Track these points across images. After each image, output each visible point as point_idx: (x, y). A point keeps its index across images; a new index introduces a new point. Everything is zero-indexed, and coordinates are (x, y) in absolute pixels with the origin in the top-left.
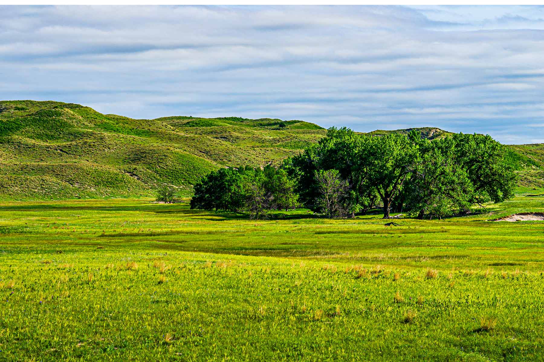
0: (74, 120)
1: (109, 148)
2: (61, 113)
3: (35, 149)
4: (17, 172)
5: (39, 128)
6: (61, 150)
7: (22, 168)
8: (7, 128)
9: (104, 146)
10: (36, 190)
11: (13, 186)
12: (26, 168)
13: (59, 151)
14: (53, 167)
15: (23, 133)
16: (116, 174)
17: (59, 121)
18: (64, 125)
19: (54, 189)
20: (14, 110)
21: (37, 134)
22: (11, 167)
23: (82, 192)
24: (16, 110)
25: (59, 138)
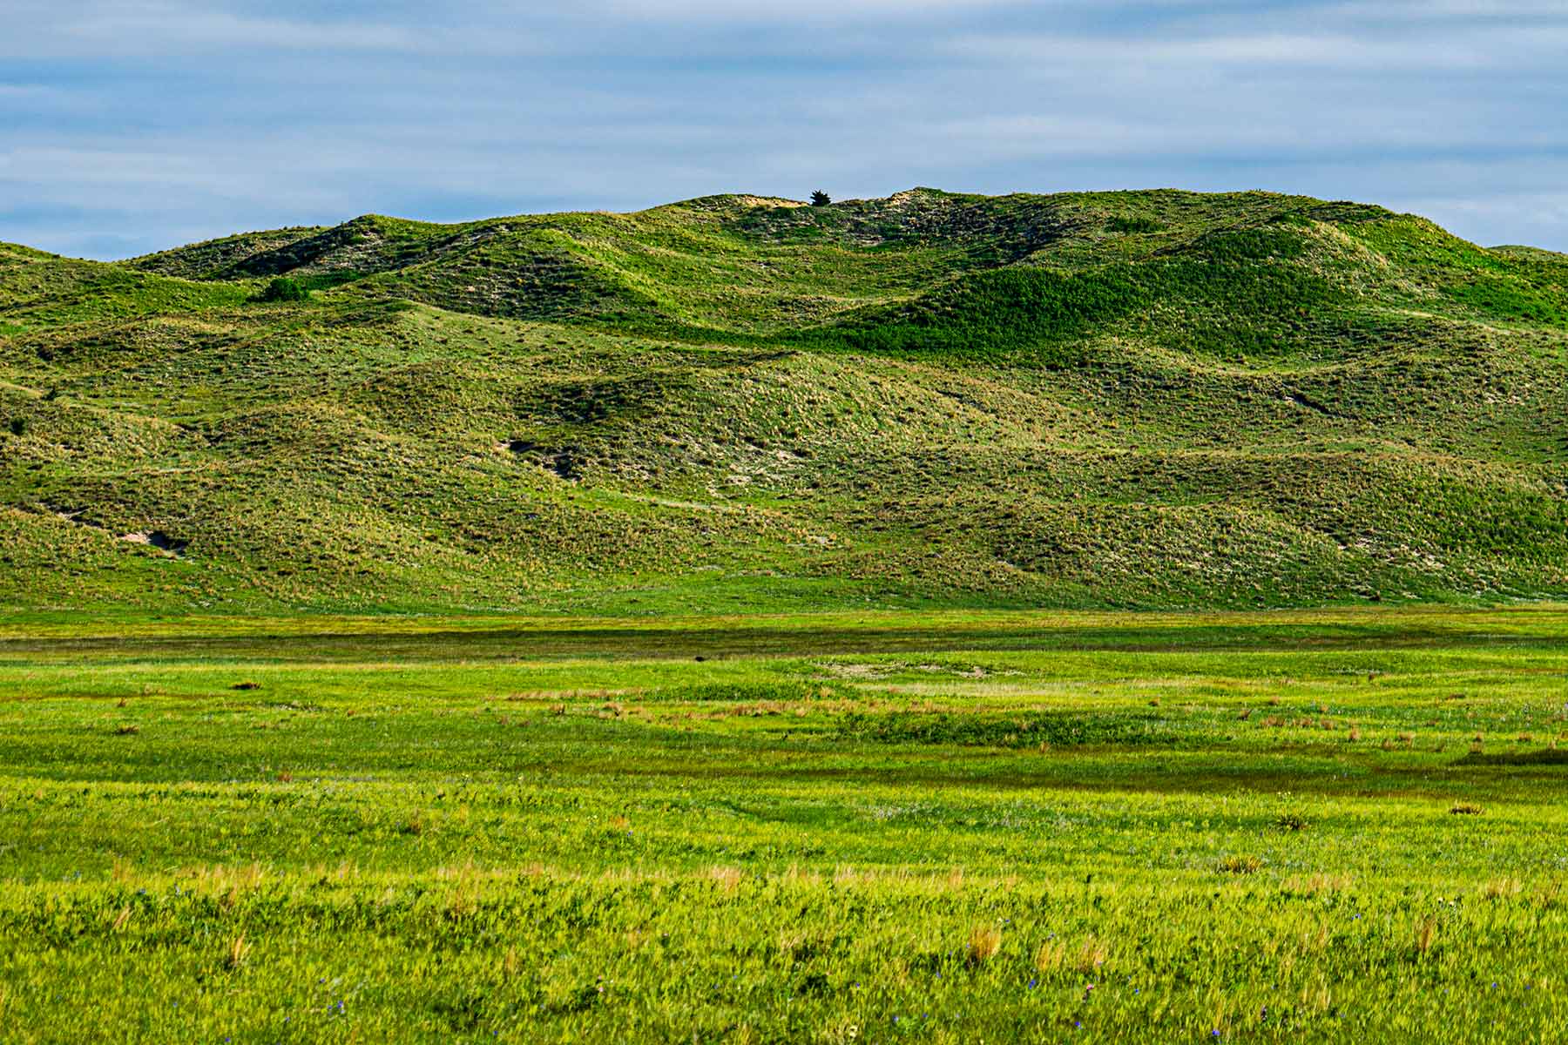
0: (1356, 273)
1: (1501, 390)
2: (1298, 243)
3: (1193, 392)
4: (1116, 487)
5: (1207, 304)
6: (1299, 398)
7: (1136, 473)
8: (1075, 305)
9: (1478, 381)
10: (1195, 566)
11: (1101, 547)
12: (1153, 472)
13: (1290, 401)
14: (1267, 468)
15: (1143, 327)
16: (1531, 499)
17: (1292, 278)
18: (1311, 291)
19: (1268, 559)
20: (1106, 230)
21: (1201, 332)
22: (1091, 467)
23: (1388, 576)
24: (1113, 229)
25: (1291, 345)
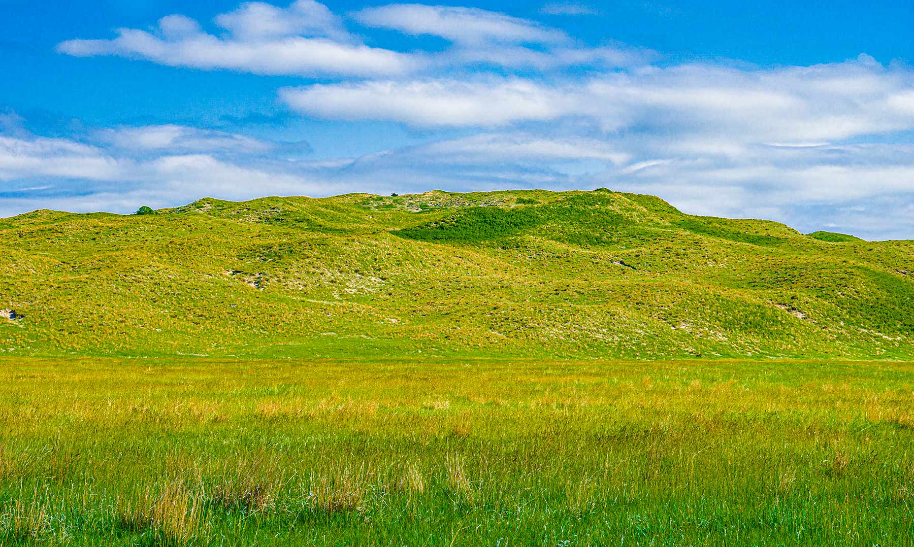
0: (634, 213)
1: (714, 260)
2: (609, 200)
3: (570, 259)
4: (547, 297)
5: (571, 224)
6: (622, 263)
7: (556, 290)
8: (511, 223)
9: (704, 257)
10: (599, 336)
11: (548, 326)
12: (565, 290)
13: (618, 264)
14: (624, 289)
15: (543, 232)
16: (759, 306)
17: (607, 214)
18: (617, 220)
19: (637, 333)
20: (516, 203)
21: (570, 235)
22: (533, 287)
23: (701, 344)
24: (519, 203)
25: (611, 242)
